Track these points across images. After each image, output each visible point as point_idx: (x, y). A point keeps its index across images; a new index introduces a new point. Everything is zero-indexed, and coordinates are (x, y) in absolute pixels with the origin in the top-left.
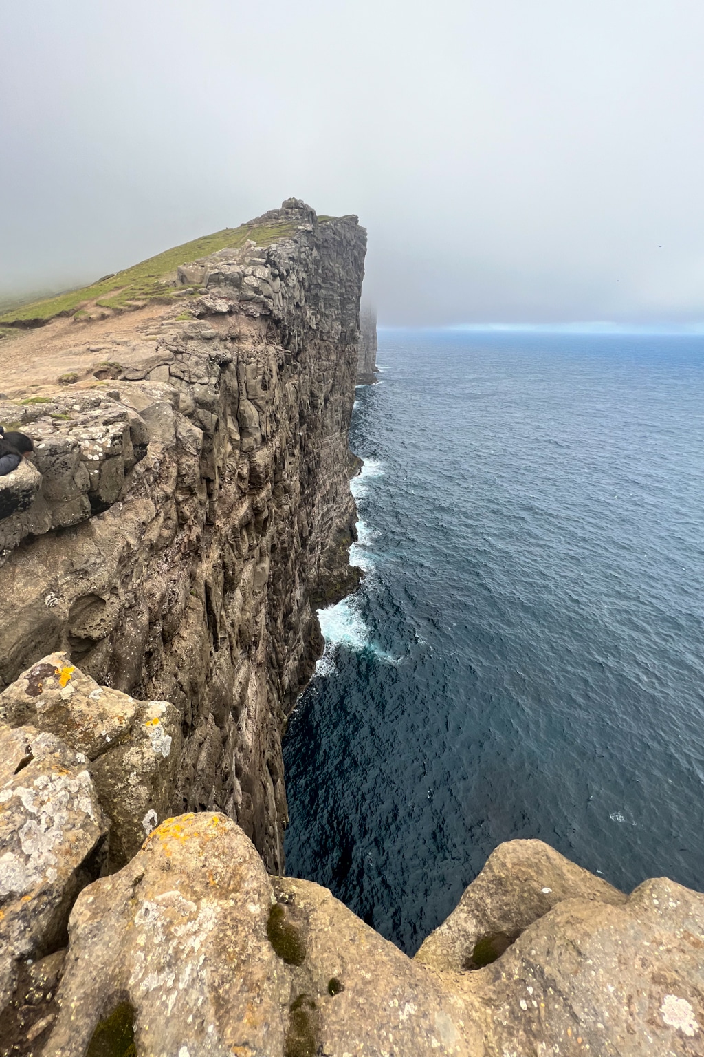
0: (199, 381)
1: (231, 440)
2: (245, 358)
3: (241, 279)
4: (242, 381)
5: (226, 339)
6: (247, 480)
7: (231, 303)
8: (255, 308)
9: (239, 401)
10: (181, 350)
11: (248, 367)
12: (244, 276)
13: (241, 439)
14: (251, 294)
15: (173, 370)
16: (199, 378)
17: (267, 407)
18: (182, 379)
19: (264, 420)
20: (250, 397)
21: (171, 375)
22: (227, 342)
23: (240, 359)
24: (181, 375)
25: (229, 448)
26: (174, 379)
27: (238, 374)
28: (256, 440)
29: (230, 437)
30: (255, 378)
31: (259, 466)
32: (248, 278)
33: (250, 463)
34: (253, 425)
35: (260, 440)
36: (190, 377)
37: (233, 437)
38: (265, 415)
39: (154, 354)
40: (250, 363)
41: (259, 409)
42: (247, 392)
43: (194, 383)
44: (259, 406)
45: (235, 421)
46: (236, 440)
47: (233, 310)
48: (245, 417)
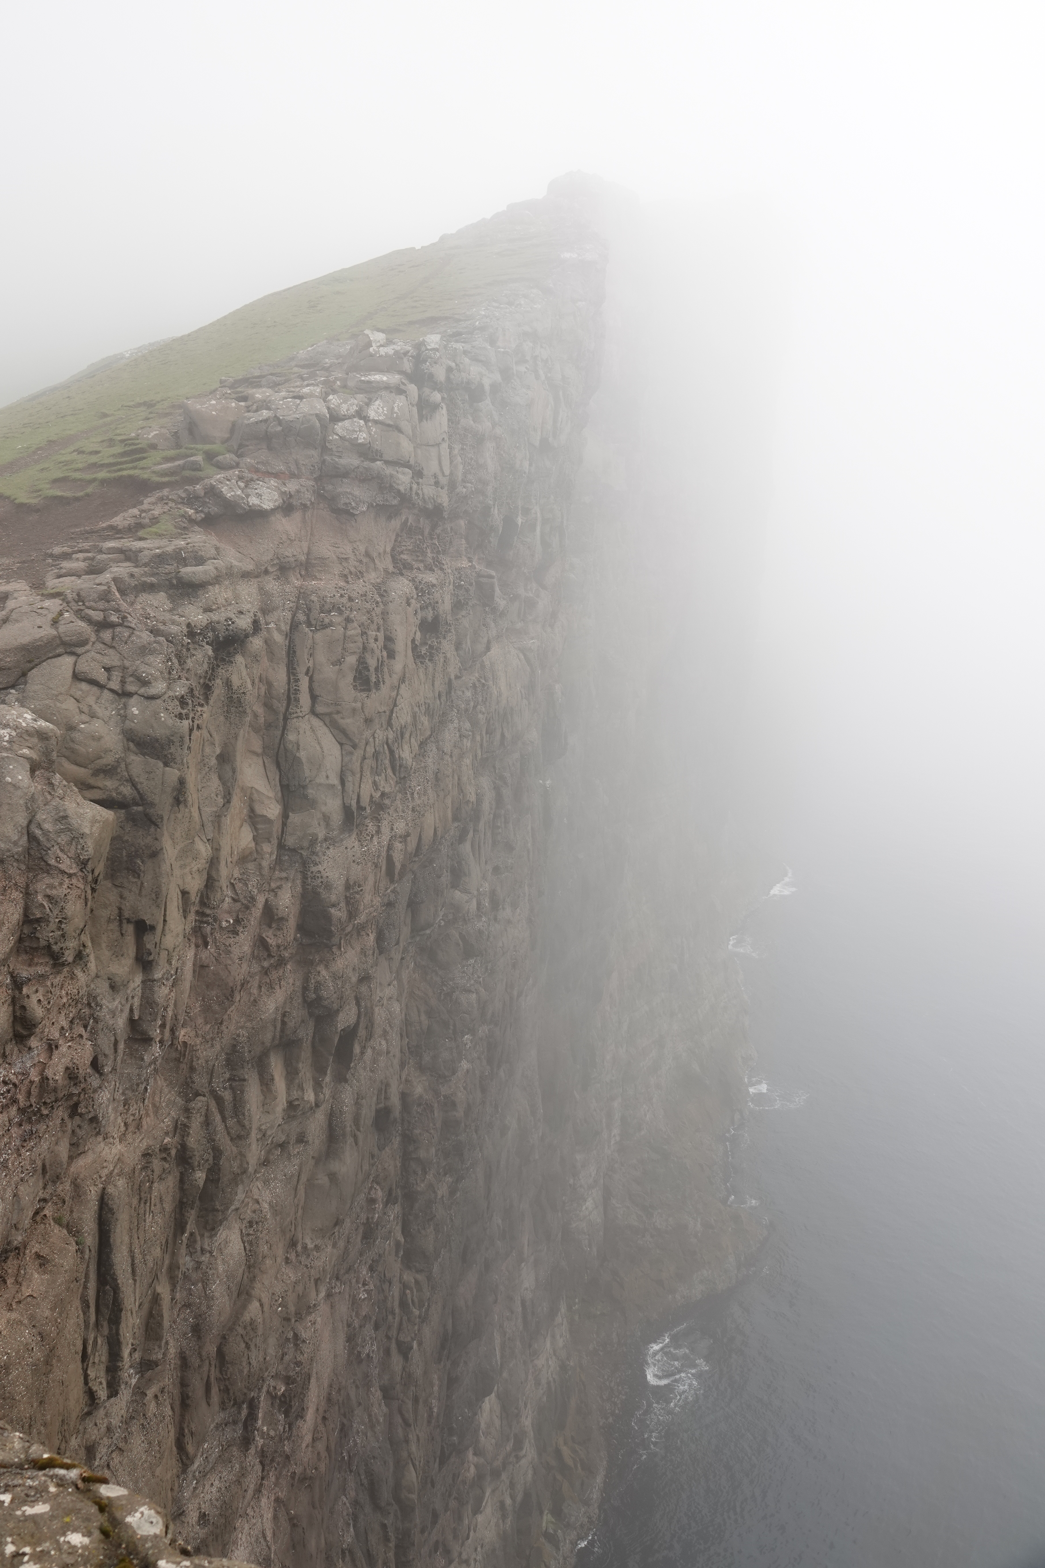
0: (142, 691)
1: (253, 818)
2: (315, 613)
3: (324, 427)
4: (301, 670)
5: (266, 572)
6: (292, 923)
7: (292, 486)
8: (357, 492)
9: (286, 719)
10: (114, 618)
11: (319, 636)
12: (335, 418)
13: (285, 816)
14: (351, 461)
15: (84, 666)
16: (145, 683)
17: (367, 734)
18: (101, 687)
19: (356, 766)
20: (320, 709)
21: (77, 677)
22: (269, 578)
23: (301, 617)
24: (100, 675)
25: (246, 838)
26: (84, 686)
27: (291, 652)
28: (326, 818)
29: (252, 810)
30: (338, 662)
31: (328, 886)
32: (347, 423)
33: (305, 877)
34: (321, 779)
35: (337, 818)
36: (123, 682)
37: (260, 810)
38: (359, 753)
39: (48, 631)
40: (324, 627)
41: (344, 738)
42: (314, 697)
43: (130, 695)
44: (343, 732)
45: (272, 768)
46: (267, 821)
47: (295, 502)
48: (297, 760)
